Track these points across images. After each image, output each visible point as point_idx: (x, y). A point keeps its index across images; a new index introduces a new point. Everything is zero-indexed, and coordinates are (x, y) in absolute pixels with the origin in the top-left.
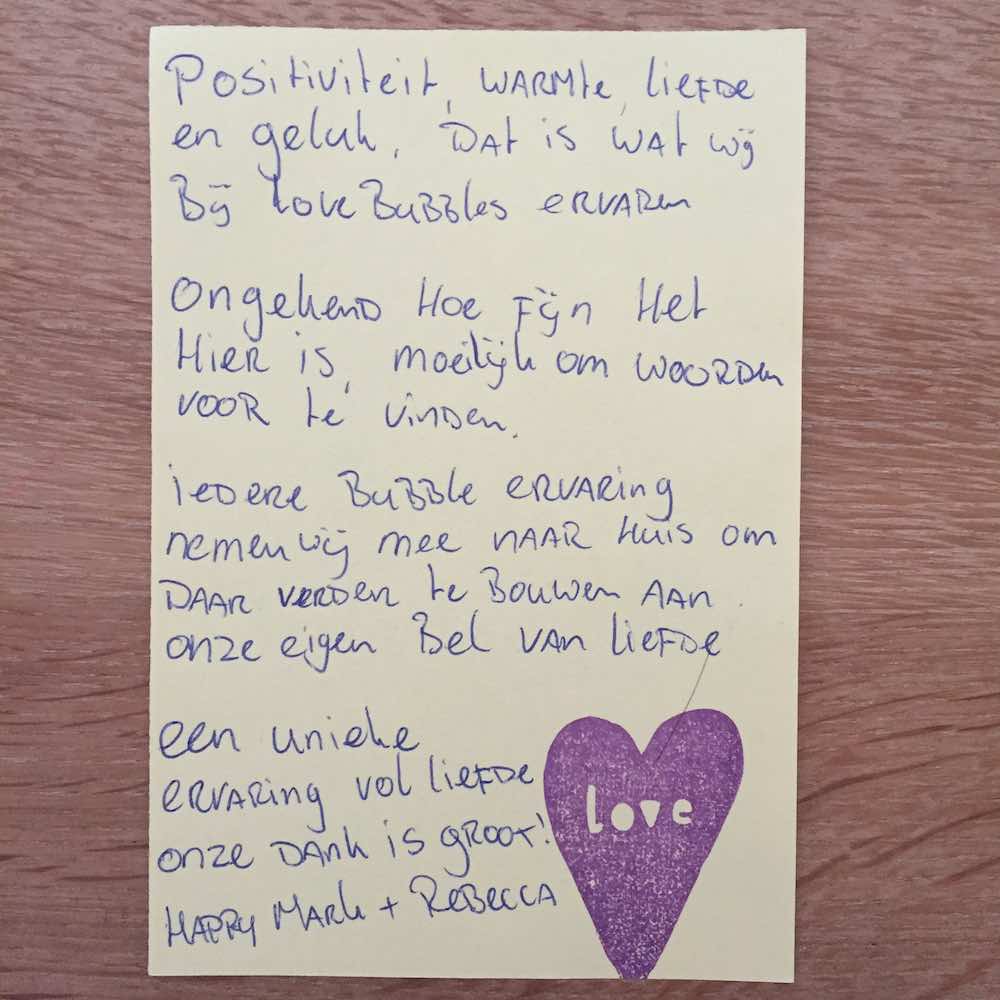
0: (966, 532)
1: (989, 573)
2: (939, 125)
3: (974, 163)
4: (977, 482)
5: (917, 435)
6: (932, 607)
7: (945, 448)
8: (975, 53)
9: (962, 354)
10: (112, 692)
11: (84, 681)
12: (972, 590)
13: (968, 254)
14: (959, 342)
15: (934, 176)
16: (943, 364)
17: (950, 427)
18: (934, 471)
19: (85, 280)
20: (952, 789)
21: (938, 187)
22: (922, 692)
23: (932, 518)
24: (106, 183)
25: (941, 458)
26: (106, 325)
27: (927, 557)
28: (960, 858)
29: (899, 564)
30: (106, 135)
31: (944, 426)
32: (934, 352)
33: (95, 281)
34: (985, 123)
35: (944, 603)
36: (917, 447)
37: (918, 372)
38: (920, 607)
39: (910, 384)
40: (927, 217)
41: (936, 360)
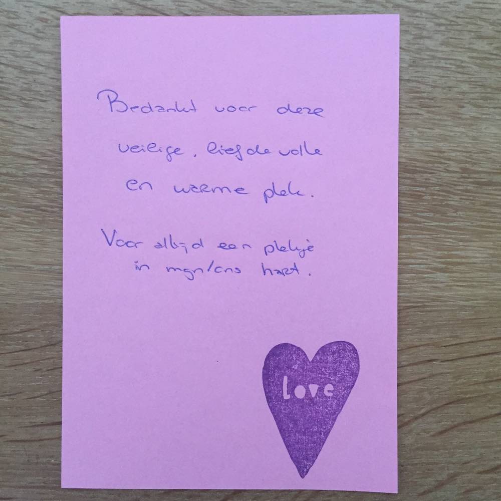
0: (444, 266)
1: (454, 285)
2: (427, 70)
3: (444, 88)
4: (448, 242)
5: (419, 219)
6: (426, 302)
7: (432, 226)
8: (444, 35)
9: (440, 180)
10: (30, 350)
11: (16, 345)
12: (446, 294)
13: (442, 132)
14: (438, 174)
15: (425, 95)
16: (430, 185)
17: (434, 215)
18: (427, 237)
19: (15, 149)
20: (438, 390)
21: (427, 100)
22: (423, 343)
23: (427, 259)
24: (25, 102)
25: (429, 230)
26: (25, 171)
27: (425, 278)
28: (443, 423)
29: (411, 282)
30: (25, 78)
31: (431, 215)
32: (426, 179)
33: (19, 149)
34: (449, 69)
35: (433, 300)
36: (418, 225)
37: (418, 189)
38: (422, 302)
39: (415, 195)
40: (421, 114)
41: (427, 183)
